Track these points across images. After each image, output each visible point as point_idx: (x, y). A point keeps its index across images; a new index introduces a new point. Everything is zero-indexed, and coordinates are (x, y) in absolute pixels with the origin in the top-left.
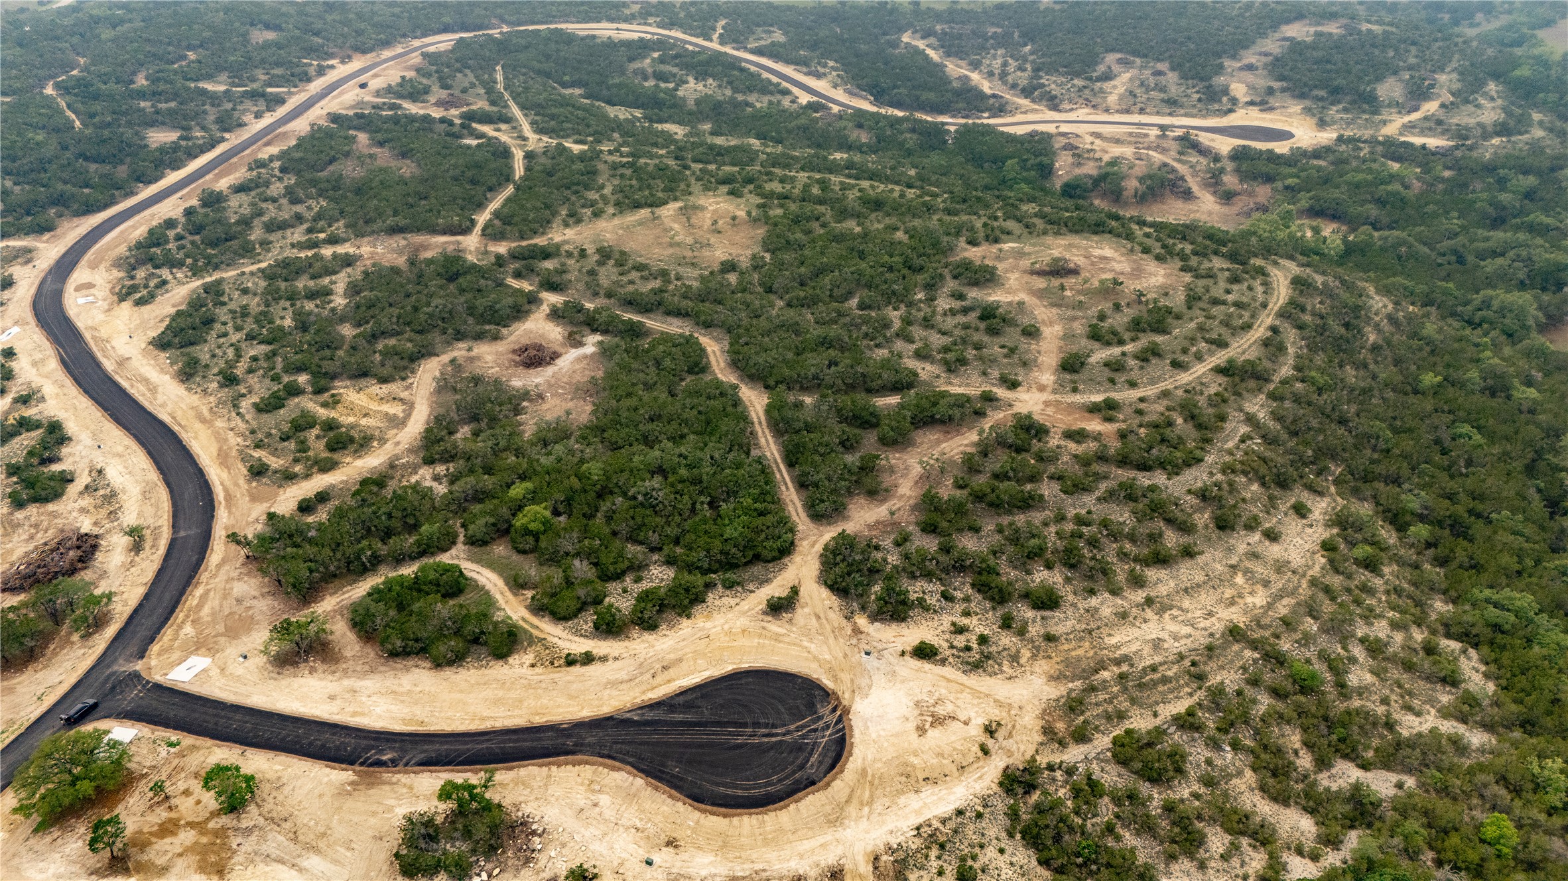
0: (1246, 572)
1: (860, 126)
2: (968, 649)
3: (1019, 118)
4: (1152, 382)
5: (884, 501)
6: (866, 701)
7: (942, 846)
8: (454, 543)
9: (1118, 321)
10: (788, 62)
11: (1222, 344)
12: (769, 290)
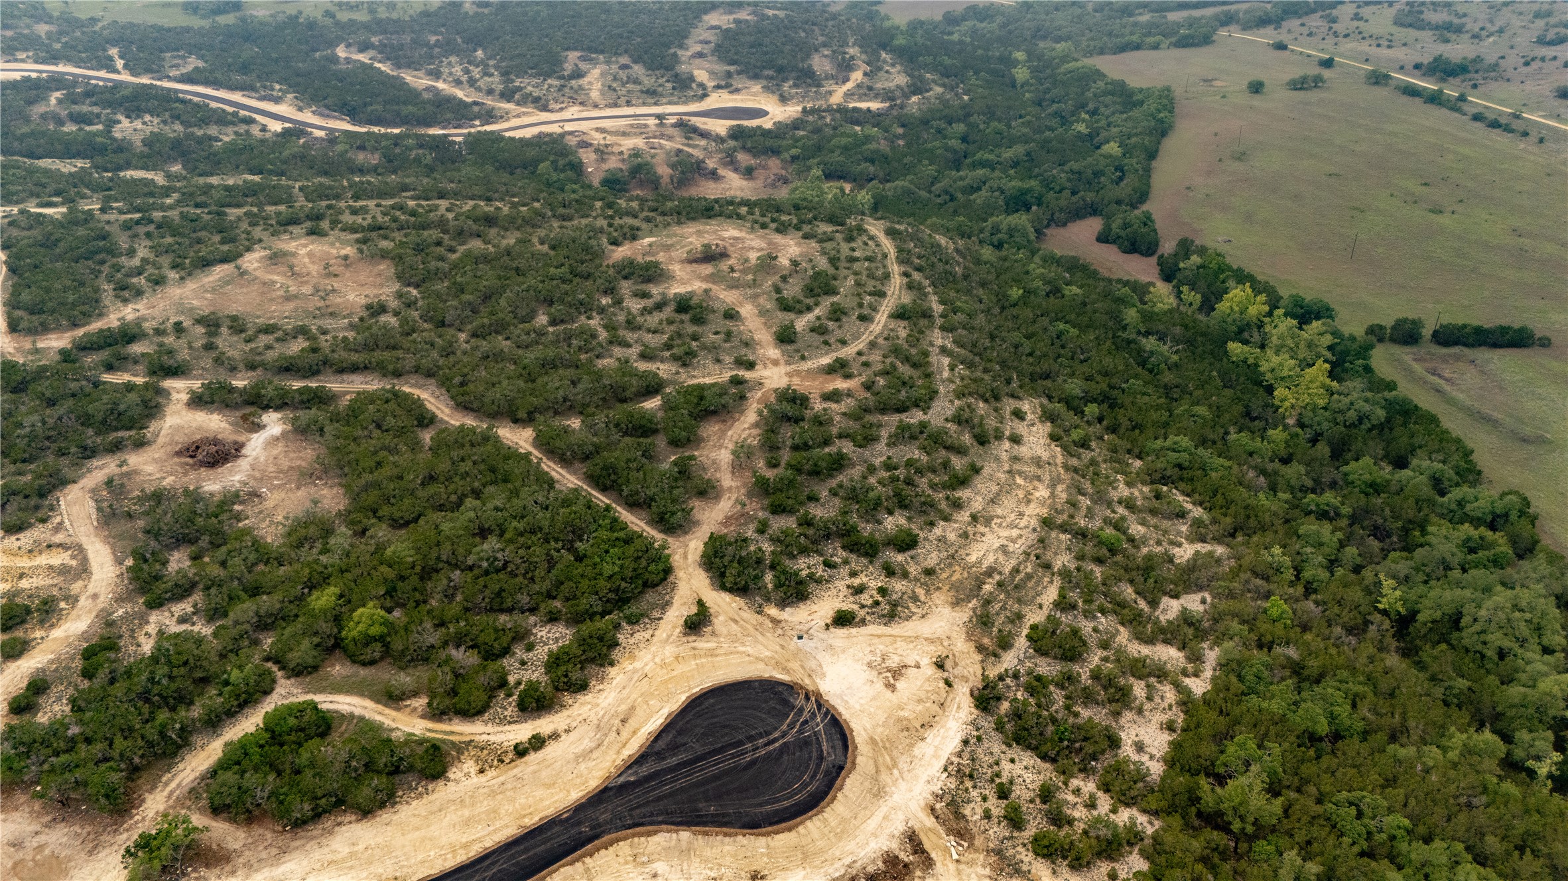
0: (1020, 473)
1: (362, 148)
2: (877, 603)
3: (514, 122)
4: (857, 337)
5: (718, 497)
6: (827, 679)
7: (971, 776)
8: (274, 681)
9: (793, 290)
10: (232, 88)
11: (882, 295)
12: (442, 324)
